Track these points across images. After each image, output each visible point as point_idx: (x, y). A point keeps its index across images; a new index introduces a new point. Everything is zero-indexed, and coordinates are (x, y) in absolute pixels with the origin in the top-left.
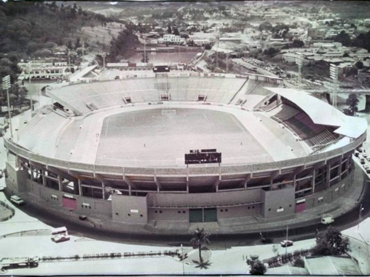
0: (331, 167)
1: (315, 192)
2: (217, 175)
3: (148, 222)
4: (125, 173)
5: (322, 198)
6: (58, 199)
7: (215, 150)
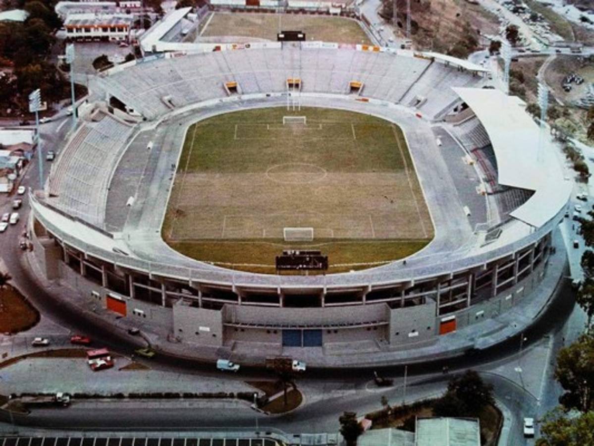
0: (499, 268)
1: (471, 305)
2: (321, 286)
3: (223, 345)
4: (192, 277)
5: (482, 312)
6: (100, 298)
7: (319, 253)
